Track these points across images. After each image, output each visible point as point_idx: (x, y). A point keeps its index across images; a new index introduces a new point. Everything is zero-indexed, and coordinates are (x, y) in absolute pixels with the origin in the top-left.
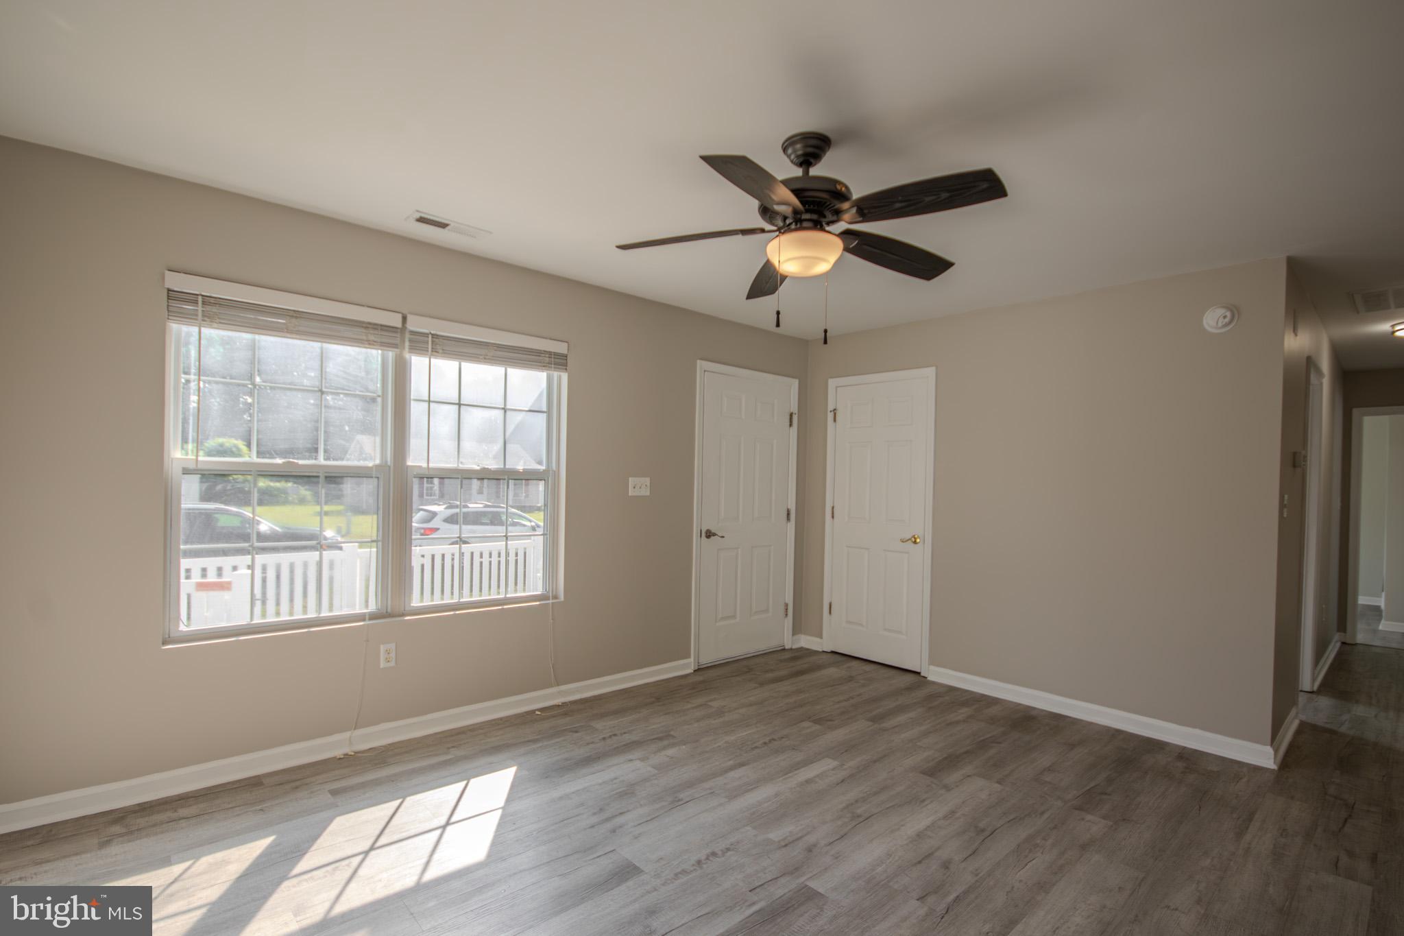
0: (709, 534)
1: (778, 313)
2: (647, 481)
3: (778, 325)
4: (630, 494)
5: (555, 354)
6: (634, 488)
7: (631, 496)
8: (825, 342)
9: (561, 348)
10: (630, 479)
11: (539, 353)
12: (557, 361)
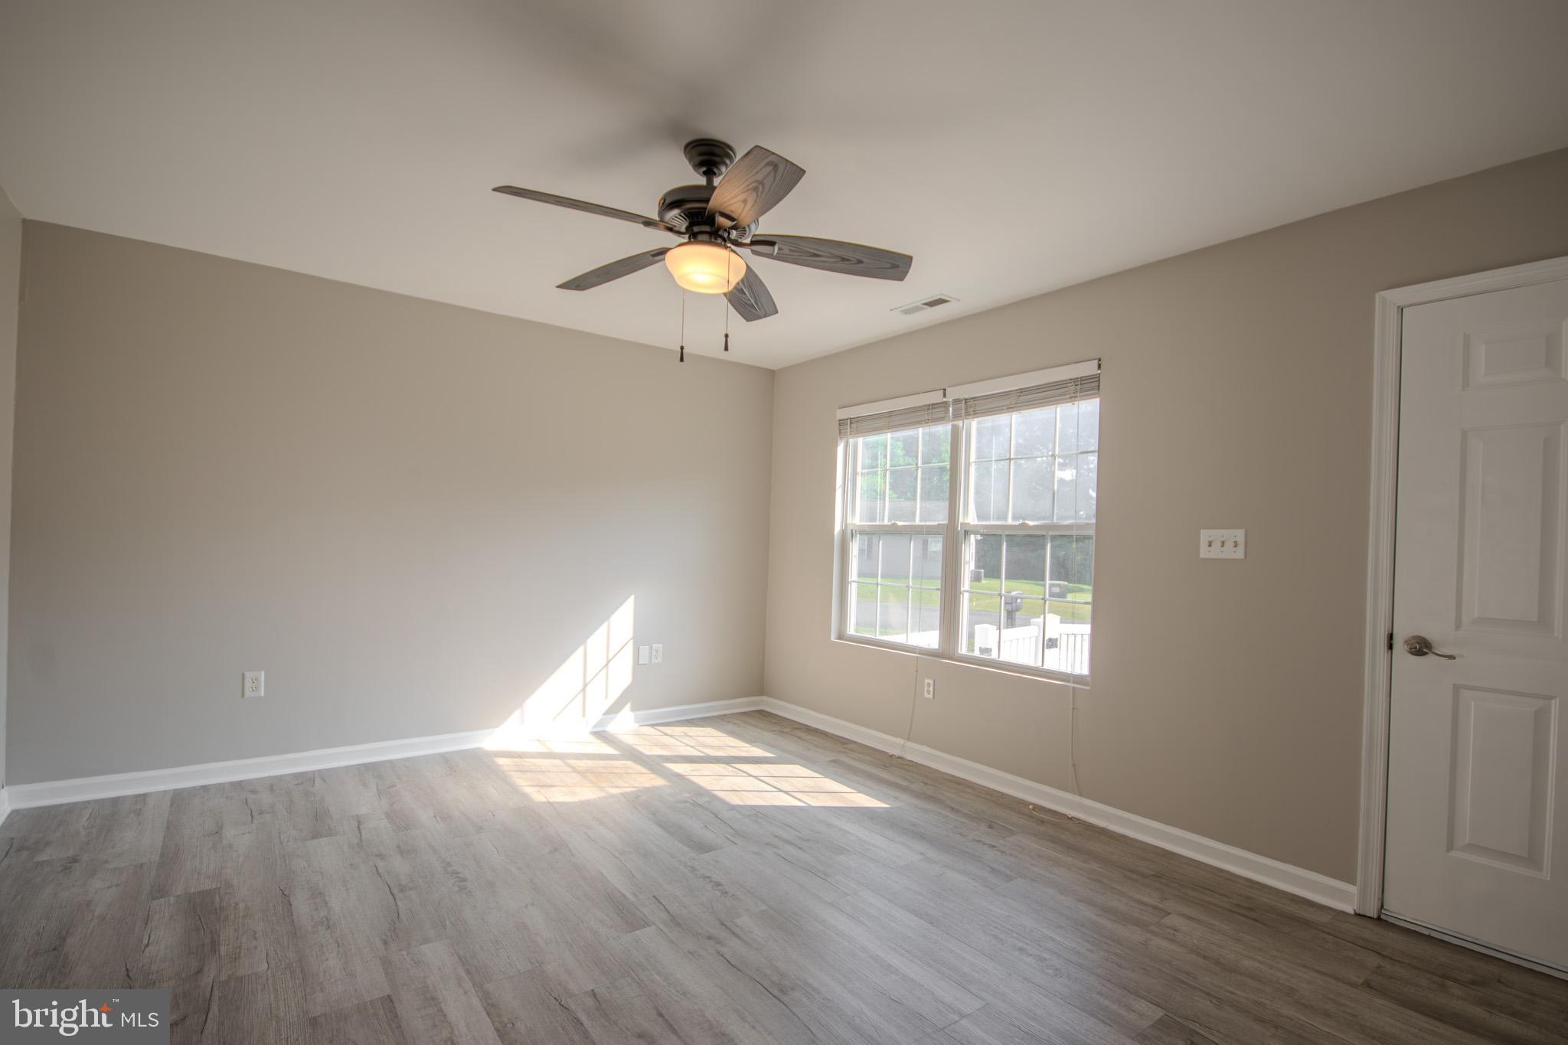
0: (1421, 647)
1: (727, 336)
2: (1239, 535)
3: (726, 349)
4: (1201, 556)
5: (1082, 379)
6: (1210, 545)
7: (1203, 559)
8: (682, 359)
9: (1089, 369)
10: (1202, 531)
11: (1061, 385)
12: (1085, 386)
